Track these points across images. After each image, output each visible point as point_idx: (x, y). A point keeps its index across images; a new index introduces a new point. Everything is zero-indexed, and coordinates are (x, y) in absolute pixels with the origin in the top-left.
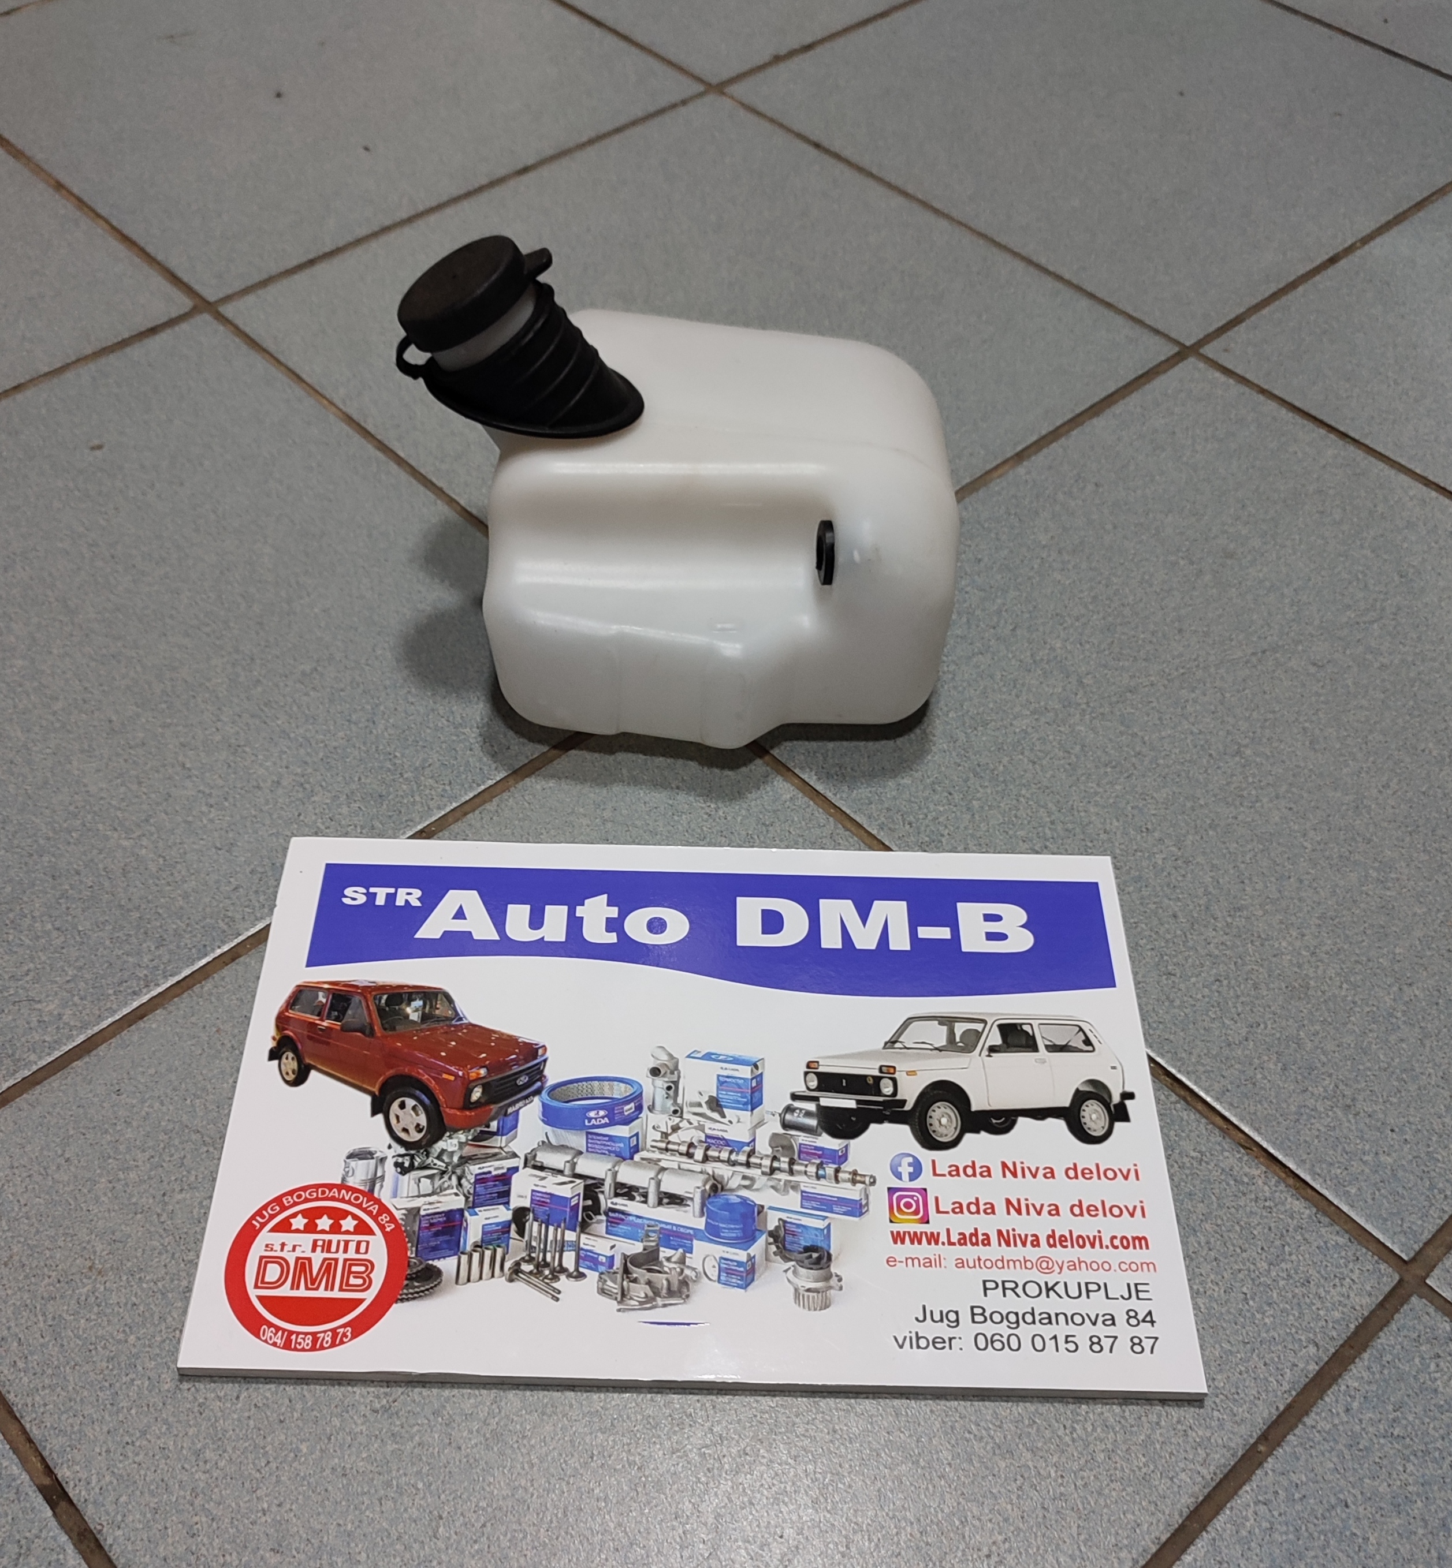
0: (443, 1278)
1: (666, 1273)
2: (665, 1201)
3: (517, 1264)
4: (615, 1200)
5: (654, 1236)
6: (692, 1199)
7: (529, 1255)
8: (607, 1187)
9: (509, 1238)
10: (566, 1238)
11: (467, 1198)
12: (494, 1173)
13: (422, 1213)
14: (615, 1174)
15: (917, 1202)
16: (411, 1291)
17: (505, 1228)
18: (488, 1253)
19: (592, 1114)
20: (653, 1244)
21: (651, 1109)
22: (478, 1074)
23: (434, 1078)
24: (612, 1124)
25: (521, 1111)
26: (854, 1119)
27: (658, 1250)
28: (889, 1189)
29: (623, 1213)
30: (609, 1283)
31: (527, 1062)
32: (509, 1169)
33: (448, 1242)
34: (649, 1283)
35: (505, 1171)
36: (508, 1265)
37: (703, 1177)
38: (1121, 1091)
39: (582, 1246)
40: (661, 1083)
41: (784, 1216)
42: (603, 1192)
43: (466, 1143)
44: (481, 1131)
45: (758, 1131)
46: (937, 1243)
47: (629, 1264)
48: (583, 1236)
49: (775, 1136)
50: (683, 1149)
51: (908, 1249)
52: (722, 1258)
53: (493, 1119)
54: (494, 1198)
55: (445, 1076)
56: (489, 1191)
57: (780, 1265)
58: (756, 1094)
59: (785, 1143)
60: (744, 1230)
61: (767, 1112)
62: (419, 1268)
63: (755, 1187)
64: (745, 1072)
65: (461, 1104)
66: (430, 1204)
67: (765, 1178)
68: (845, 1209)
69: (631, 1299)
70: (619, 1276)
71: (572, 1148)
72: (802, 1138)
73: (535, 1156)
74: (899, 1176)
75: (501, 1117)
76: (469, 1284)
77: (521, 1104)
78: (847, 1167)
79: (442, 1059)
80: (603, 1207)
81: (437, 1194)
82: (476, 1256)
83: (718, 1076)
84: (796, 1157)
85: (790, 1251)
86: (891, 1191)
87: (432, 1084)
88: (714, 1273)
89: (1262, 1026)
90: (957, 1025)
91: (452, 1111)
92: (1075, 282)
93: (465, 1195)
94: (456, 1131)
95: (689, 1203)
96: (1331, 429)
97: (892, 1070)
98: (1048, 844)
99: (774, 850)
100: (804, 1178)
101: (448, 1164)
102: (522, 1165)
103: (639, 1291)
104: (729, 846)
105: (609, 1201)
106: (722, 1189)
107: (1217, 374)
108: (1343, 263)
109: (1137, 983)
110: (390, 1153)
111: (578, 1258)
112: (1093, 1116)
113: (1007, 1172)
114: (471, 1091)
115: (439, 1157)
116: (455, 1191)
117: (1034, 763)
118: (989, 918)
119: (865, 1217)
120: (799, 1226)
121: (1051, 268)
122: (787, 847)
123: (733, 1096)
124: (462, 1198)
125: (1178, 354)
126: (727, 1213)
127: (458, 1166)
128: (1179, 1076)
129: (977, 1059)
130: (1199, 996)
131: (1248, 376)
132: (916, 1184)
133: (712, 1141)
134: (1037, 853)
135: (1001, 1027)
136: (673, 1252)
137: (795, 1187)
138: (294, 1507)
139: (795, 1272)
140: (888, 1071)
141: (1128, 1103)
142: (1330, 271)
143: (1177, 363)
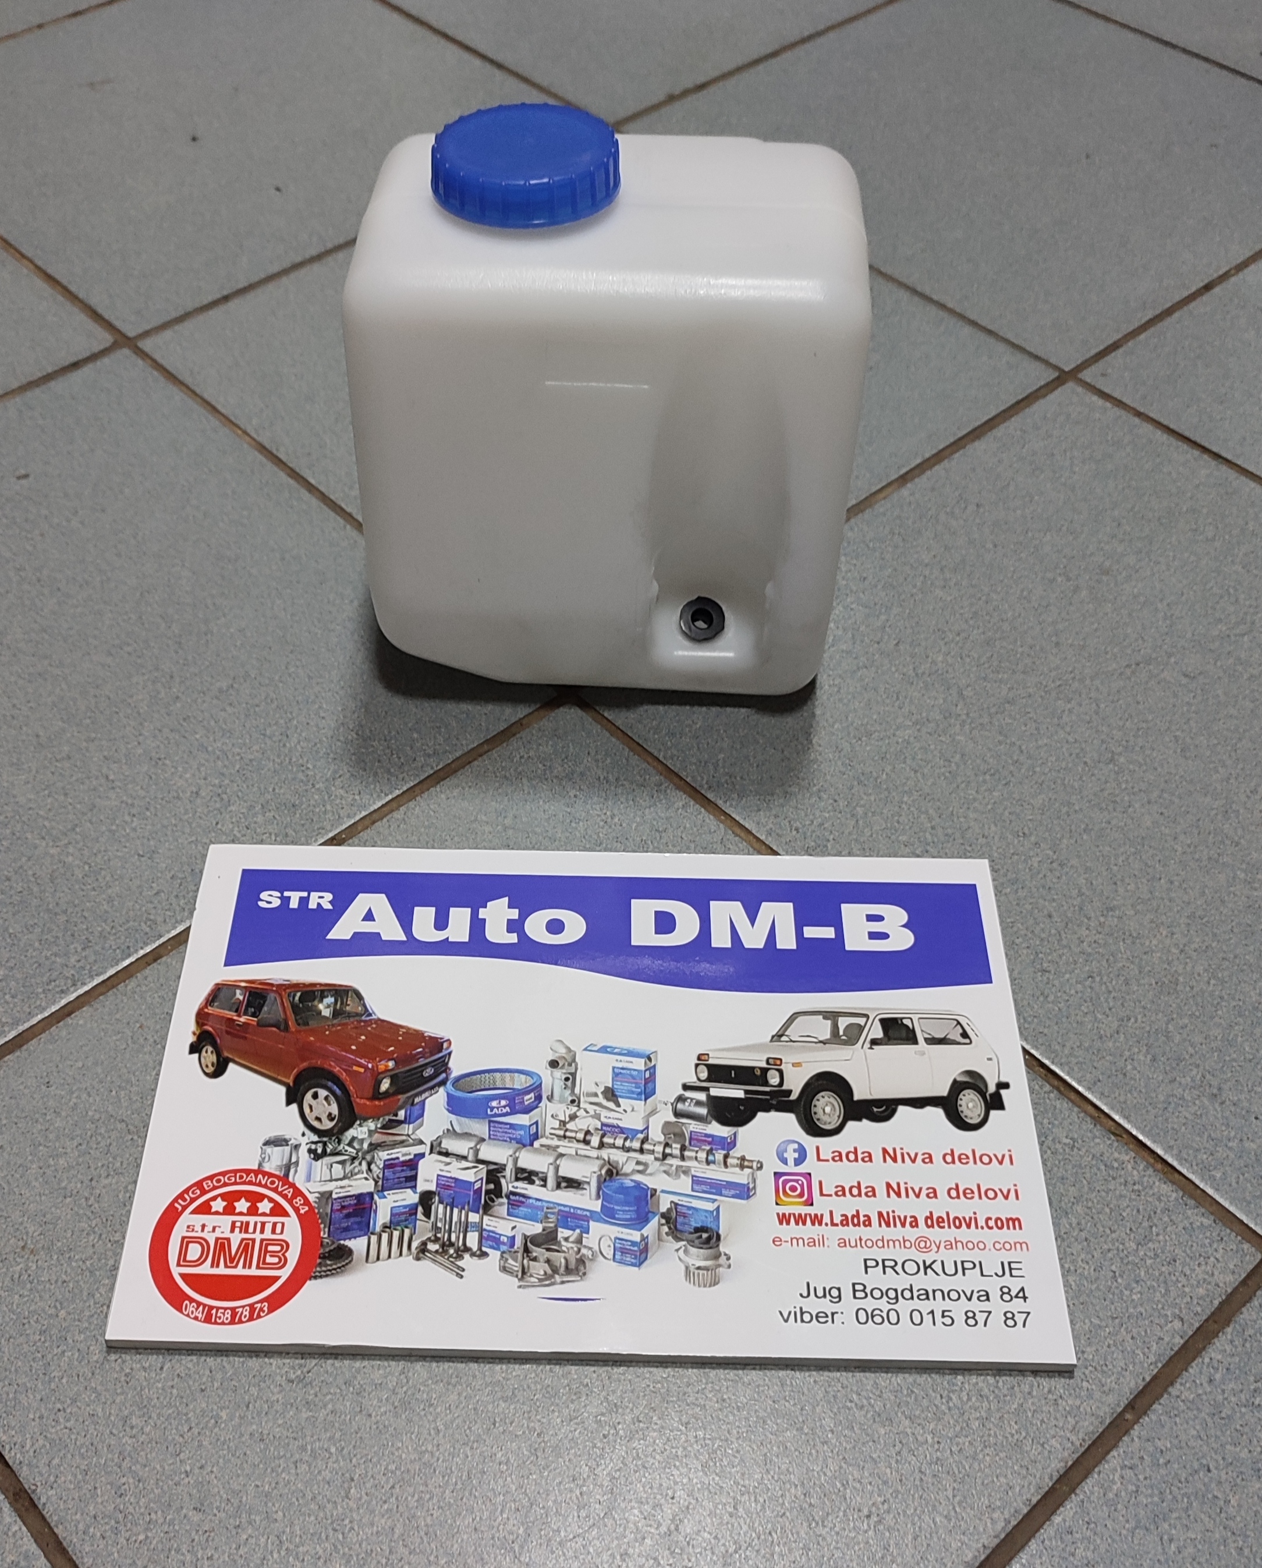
0: (355, 1256)
1: (564, 1252)
2: (563, 1184)
3: (424, 1244)
4: (516, 1184)
5: (553, 1218)
6: (588, 1183)
7: (435, 1236)
8: (508, 1172)
9: (416, 1219)
10: (470, 1220)
11: (376, 1182)
12: (402, 1159)
13: (334, 1196)
14: (516, 1160)
15: (802, 1186)
16: (324, 1269)
17: (412, 1210)
18: (396, 1234)
19: (494, 1104)
20: (552, 1225)
21: (550, 1098)
22: (387, 1066)
23: (345, 1070)
24: (513, 1112)
25: (427, 1101)
26: (742, 1108)
27: (557, 1231)
28: (775, 1173)
29: (523, 1196)
30: (510, 1261)
31: (432, 1055)
32: (415, 1155)
33: (359, 1223)
34: (548, 1261)
35: (412, 1157)
36: (415, 1244)
37: (600, 1162)
38: (996, 1081)
39: (484, 1226)
40: (559, 1074)
41: (676, 1199)
42: (504, 1177)
43: (376, 1131)
44: (390, 1120)
45: (651, 1119)
46: (820, 1224)
47: (529, 1244)
48: (485, 1218)
49: (667, 1124)
50: (580, 1136)
51: (793, 1229)
52: (616, 1238)
53: (400, 1108)
54: (401, 1182)
55: (355, 1068)
56: (398, 1175)
57: (671, 1244)
58: (650, 1085)
59: (677, 1130)
60: (637, 1211)
61: (660, 1102)
62: (332, 1248)
63: (648, 1171)
64: (639, 1064)
65: (369, 1093)
66: (341, 1187)
67: (658, 1163)
68: (733, 1192)
69: (531, 1276)
70: (520, 1255)
71: (475, 1136)
72: (693, 1126)
73: (440, 1143)
74: (785, 1161)
75: (408, 1106)
76: (379, 1263)
77: (427, 1094)
78: (736, 1153)
79: (352, 1052)
80: (505, 1190)
81: (349, 1178)
82: (385, 1237)
83: (614, 1068)
84: (687, 1143)
85: (681, 1231)
86: (777, 1174)
87: (344, 1076)
88: (609, 1253)
89: (1133, 1020)
90: (840, 1019)
91: (362, 1101)
92: (958, 310)
93: (374, 1179)
94: (365, 1119)
95: (586, 1186)
96: (1205, 450)
97: (778, 1062)
98: (928, 848)
99: (667, 855)
100: (694, 1163)
101: (358, 1151)
102: (428, 1151)
103: (539, 1269)
104: (624, 851)
105: (510, 1185)
106: (617, 1174)
107: (1095, 398)
108: (1217, 290)
109: (1013, 980)
110: (304, 1141)
111: (481, 1238)
112: (970, 1104)
113: (887, 1157)
114: (380, 1082)
115: (350, 1144)
116: (365, 1175)
117: (916, 772)
118: (871, 918)
119: (752, 1200)
120: (689, 1208)
121: (935, 297)
122: (679, 852)
123: (627, 1086)
124: (372, 1183)
125: (1058, 378)
126: (622, 1196)
127: (368, 1152)
128: (1053, 1067)
129: (859, 1051)
130: (1073, 992)
131: (1124, 400)
132: (801, 1169)
133: (607, 1129)
134: (918, 856)
135: (882, 1021)
136: (570, 1232)
137: (686, 1172)
138: (215, 1469)
139: (686, 1251)
140: (775, 1063)
141: (1003, 1092)
142: (1206, 298)
143: (1056, 388)
